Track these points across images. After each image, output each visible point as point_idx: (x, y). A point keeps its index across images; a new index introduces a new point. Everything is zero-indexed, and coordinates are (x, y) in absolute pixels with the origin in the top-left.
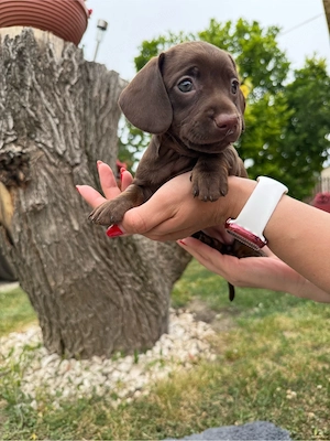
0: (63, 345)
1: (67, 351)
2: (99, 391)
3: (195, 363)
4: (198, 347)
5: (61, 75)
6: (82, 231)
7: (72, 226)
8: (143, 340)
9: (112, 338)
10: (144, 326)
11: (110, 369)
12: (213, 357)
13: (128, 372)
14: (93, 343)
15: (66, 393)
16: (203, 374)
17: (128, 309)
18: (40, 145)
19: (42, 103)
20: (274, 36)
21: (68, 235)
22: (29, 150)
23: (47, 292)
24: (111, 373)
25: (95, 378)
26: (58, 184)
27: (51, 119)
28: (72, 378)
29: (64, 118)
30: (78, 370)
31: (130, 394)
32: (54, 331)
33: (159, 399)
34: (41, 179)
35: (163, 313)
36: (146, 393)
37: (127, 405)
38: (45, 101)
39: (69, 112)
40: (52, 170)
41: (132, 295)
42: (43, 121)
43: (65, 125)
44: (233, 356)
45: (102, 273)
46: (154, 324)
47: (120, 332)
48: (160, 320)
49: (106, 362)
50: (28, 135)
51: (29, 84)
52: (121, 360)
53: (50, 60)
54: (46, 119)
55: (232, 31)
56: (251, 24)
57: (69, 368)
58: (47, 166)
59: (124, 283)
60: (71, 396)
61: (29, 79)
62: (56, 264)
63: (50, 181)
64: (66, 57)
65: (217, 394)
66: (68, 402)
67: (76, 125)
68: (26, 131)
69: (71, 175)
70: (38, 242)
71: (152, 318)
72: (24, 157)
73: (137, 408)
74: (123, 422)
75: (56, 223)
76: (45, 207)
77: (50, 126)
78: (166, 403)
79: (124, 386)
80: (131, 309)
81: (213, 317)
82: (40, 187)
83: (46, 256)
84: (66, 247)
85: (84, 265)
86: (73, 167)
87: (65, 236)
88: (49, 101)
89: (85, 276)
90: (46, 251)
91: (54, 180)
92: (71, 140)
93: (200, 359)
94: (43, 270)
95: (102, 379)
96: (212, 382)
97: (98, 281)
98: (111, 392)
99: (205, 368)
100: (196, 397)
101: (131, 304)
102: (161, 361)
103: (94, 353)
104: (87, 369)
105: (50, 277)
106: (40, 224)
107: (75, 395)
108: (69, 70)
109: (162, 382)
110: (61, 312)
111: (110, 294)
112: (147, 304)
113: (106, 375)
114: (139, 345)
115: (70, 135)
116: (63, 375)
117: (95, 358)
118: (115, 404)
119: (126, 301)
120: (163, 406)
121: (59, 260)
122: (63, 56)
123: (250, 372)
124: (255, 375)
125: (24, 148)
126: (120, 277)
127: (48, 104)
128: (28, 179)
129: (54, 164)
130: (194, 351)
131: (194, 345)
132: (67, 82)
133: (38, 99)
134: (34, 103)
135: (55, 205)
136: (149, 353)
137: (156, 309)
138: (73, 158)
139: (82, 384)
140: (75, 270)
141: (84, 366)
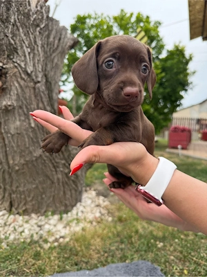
0: (11, 205)
1: (13, 209)
2: (36, 238)
3: (99, 222)
4: (100, 212)
5: (35, 19)
6: (36, 128)
7: (30, 124)
8: (66, 206)
9: (46, 202)
10: (67, 196)
11: (43, 223)
12: (110, 219)
13: (55, 226)
14: (33, 205)
15: (12, 237)
16: (104, 229)
17: (59, 184)
18: (16, 64)
19: (20, 36)
20: (157, 27)
21: (26, 130)
22: (7, 66)
23: (6, 167)
24: (44, 225)
25: (33, 228)
26: (25, 93)
27: (25, 48)
28: (17, 227)
29: (34, 49)
30: (21, 223)
31: (56, 240)
32: (7, 195)
33: (76, 244)
34: (13, 88)
35: (80, 189)
36: (67, 240)
37: (55, 247)
38: (22, 35)
39: (37, 46)
40: (22, 83)
41: (62, 175)
42: (19, 48)
43: (34, 54)
44: (123, 219)
45: (45, 158)
46: (74, 195)
47: (51, 199)
48: (78, 193)
49: (40, 218)
50: (8, 56)
51: (12, 21)
52: (50, 217)
53: (29, 8)
54: (22, 47)
55: (133, 19)
56: (145, 17)
57: (14, 221)
58: (19, 80)
59: (58, 167)
60: (15, 239)
61: (13, 17)
62: (15, 149)
63: (19, 91)
64: (39, 8)
65: (113, 243)
66: (13, 243)
67: (41, 55)
68: (6, 53)
69: (34, 88)
70: (5, 132)
71: (73, 192)
72: (3, 70)
73: (61, 249)
74: (52, 258)
75: (20, 120)
76: (14, 108)
77: (24, 52)
78: (81, 246)
79: (53, 235)
80: (61, 184)
81: (109, 194)
82: (12, 94)
83: (10, 142)
84: (24, 138)
85: (35, 151)
86: (36, 83)
87: (25, 130)
88: (25, 35)
89: (34, 159)
90: (10, 139)
91: (23, 90)
92: (37, 65)
93: (102, 220)
94: (6, 151)
95: (38, 229)
96: (110, 234)
97: (42, 163)
98: (44, 238)
99: (106, 226)
100: (100, 244)
101: (61, 181)
102: (77, 219)
103: (33, 212)
104: (27, 222)
105: (10, 157)
106: (8, 119)
107: (18, 239)
108: (40, 17)
109: (78, 233)
110: (14, 182)
111: (49, 173)
112: (71, 182)
113: (40, 226)
114: (63, 208)
115: (36, 61)
116: (10, 225)
117: (33, 215)
118: (47, 246)
119: (58, 179)
120: (79, 249)
121: (18, 146)
122: (37, 7)
123: (134, 229)
124: (137, 232)
125: (4, 64)
126: (56, 163)
127: (24, 38)
128: (4, 86)
129: (24, 79)
130: (98, 215)
131: (98, 211)
132: (38, 26)
133: (17, 32)
134: (14, 35)
135: (21, 107)
136: (69, 214)
137: (76, 186)
138: (37, 77)
139: (23, 232)
140: (28, 154)
141: (25, 220)
